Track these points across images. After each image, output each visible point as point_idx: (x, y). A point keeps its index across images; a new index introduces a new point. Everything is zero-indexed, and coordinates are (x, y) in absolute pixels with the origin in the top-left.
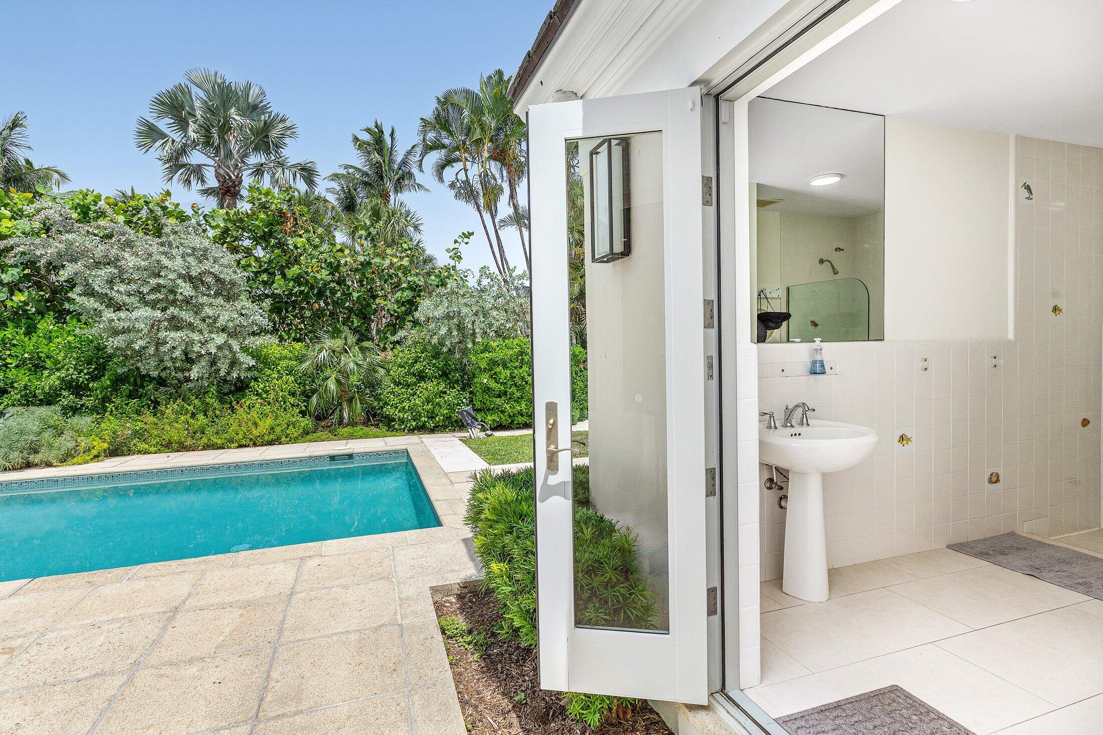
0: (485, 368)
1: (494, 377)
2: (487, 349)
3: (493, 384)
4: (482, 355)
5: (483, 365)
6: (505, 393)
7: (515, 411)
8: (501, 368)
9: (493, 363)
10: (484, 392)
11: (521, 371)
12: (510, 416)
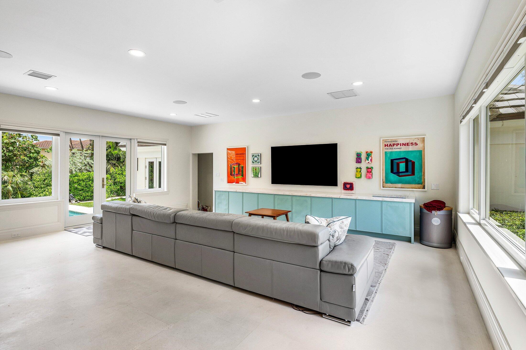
0: (76, 182)
1: (79, 185)
2: (76, 176)
3: (79, 187)
4: (75, 178)
5: (75, 181)
6: (83, 190)
7: (86, 195)
8: (82, 182)
9: (79, 180)
10: (75, 189)
11: (89, 183)
12: (84, 197)
